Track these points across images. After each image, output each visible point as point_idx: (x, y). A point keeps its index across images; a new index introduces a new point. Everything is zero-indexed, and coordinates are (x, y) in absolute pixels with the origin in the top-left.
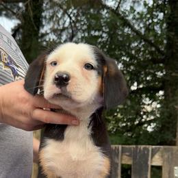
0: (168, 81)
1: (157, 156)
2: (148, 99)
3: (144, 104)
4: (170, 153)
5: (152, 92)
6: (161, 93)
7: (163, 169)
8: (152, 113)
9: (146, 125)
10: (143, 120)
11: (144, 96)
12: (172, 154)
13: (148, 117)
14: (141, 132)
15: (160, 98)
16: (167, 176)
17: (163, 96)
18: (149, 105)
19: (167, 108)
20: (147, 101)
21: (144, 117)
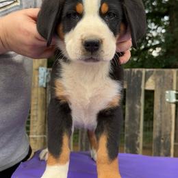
0: (173, 6)
1: (150, 80)
2: (153, 24)
3: (150, 29)
4: (161, 77)
5: (157, 17)
6: (166, 18)
7: (155, 93)
8: (157, 38)
9: (151, 50)
10: (149, 45)
11: (150, 21)
12: (164, 78)
13: (153, 42)
14: (147, 57)
15: (165, 24)
16: (159, 100)
17: (167, 21)
18: (154, 30)
19: (172, 33)
20: (152, 26)
21: (150, 41)
